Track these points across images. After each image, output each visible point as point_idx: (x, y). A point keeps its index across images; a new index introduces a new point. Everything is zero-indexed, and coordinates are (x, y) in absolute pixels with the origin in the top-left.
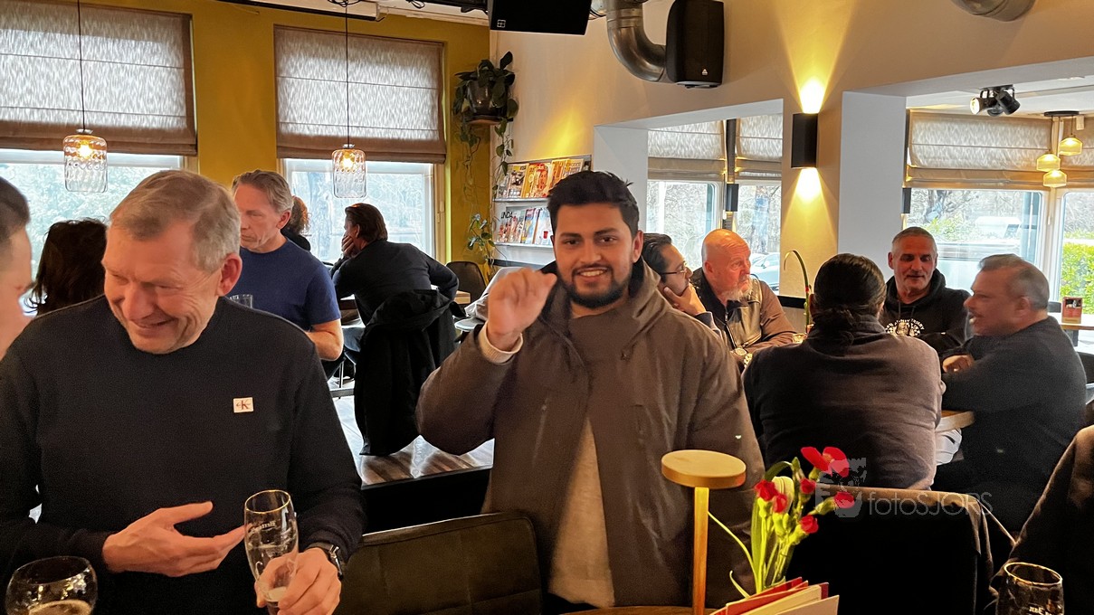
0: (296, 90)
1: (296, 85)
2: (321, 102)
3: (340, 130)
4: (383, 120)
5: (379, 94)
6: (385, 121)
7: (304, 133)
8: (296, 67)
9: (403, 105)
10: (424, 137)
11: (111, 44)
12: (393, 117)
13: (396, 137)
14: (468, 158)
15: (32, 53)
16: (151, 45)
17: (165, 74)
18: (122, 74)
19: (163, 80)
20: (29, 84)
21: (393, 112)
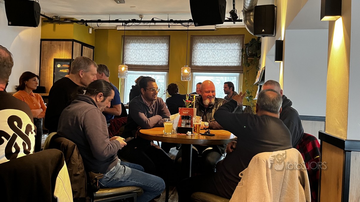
1: (197, 52)
2: (204, 56)
3: (209, 64)
5: (222, 52)
6: (223, 60)
7: (198, 65)
9: (229, 55)
10: (236, 65)
11: (153, 45)
12: (226, 59)
13: (226, 65)
14: (248, 71)
15: (136, 48)
16: (161, 44)
17: (164, 51)
18: (155, 52)
19: (163, 53)
20: (135, 56)
21: (226, 57)
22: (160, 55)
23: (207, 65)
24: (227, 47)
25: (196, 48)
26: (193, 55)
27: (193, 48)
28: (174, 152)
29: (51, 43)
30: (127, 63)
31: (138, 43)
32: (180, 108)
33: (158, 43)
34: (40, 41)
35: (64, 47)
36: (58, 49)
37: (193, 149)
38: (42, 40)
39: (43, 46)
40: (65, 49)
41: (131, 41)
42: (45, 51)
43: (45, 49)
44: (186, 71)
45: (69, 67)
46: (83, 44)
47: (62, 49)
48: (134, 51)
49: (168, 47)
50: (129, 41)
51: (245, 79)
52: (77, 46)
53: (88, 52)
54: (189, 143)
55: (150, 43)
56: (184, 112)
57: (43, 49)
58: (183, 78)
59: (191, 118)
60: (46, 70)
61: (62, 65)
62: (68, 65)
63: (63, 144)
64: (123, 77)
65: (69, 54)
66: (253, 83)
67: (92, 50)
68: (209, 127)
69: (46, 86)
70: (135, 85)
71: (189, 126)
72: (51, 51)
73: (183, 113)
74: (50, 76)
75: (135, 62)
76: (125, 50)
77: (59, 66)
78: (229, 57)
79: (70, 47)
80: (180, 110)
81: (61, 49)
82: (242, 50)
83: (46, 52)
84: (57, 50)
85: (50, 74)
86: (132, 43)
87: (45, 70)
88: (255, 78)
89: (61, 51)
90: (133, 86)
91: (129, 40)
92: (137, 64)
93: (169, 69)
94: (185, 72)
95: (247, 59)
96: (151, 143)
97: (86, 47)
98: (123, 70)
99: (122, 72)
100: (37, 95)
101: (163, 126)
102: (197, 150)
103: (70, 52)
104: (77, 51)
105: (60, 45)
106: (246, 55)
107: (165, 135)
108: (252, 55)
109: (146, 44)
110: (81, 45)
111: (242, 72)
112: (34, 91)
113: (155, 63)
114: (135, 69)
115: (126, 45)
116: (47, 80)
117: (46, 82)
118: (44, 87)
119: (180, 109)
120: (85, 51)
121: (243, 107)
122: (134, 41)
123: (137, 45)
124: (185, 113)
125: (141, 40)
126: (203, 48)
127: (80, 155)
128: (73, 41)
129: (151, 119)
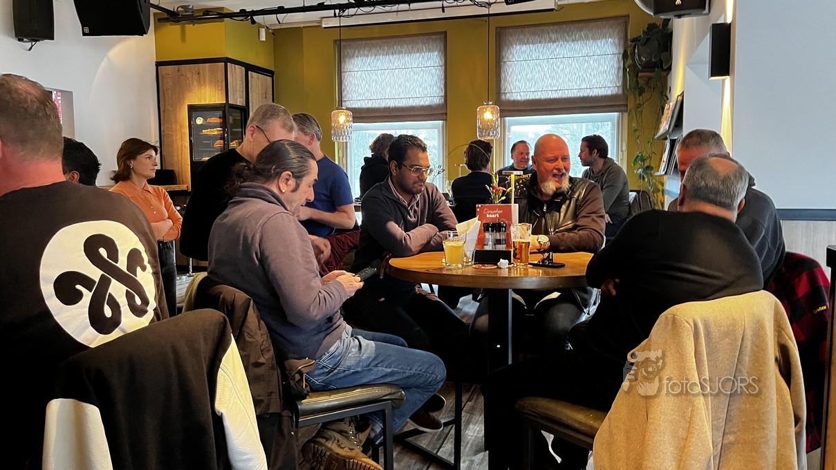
0: (513, 70)
1: (513, 66)
2: (530, 76)
3: (542, 94)
4: (576, 83)
5: (574, 64)
6: (578, 82)
7: (516, 99)
8: (513, 54)
9: (593, 70)
10: (609, 93)
11: (406, 57)
12: (584, 79)
13: (586, 95)
14: (639, 106)
15: (369, 69)
16: (427, 54)
17: (434, 71)
18: (412, 74)
19: (432, 74)
20: (367, 86)
21: (585, 76)
22: (426, 81)
23: (537, 97)
24: (585, 51)
25: (510, 57)
26: (503, 75)
27: (503, 58)
28: (468, 306)
29: (178, 71)
30: (349, 106)
31: (371, 56)
32: (480, 205)
33: (418, 52)
34: (155, 67)
35: (207, 78)
36: (195, 83)
37: (513, 299)
38: (158, 64)
39: (163, 77)
40: (211, 82)
41: (355, 51)
42: (167, 89)
43: (167, 83)
44: (488, 114)
45: (221, 123)
46: (249, 68)
47: (205, 82)
48: (364, 75)
49: (443, 61)
50: (350, 51)
51: (634, 125)
52: (236, 73)
53: (262, 85)
54: (504, 287)
55: (400, 52)
56: (489, 214)
57: (163, 86)
58: (482, 132)
59: (505, 227)
60: (172, 131)
61: (205, 119)
62: (220, 118)
63: (224, 299)
64: (343, 139)
65: (220, 92)
66: (654, 135)
67: (269, 79)
68: (550, 246)
69: (175, 169)
70: (371, 156)
71: (502, 247)
72: (181, 88)
73: (488, 216)
74: (182, 146)
75: (368, 102)
76: (343, 74)
77: (199, 121)
78: (591, 75)
79: (221, 76)
80: (478, 210)
81: (201, 83)
82: (625, 56)
83: (170, 92)
84: (193, 85)
85: (182, 141)
86: (357, 57)
87: (170, 133)
88: (658, 122)
89: (202, 87)
90: (366, 159)
91: (350, 49)
92: (373, 106)
93: (446, 113)
94: (485, 118)
95: (637, 76)
96: (417, 289)
97: (255, 74)
98: (341, 123)
99: (340, 127)
100: (158, 189)
101: (442, 250)
102: (522, 301)
103: (222, 87)
104: (236, 84)
105: (198, 73)
106: (633, 66)
107: (447, 270)
108: (649, 66)
109: (391, 56)
110: (244, 68)
111: (623, 108)
112: (151, 182)
113: (414, 100)
114: (369, 118)
115: (345, 62)
116: (178, 156)
117: (175, 159)
118: (173, 170)
119: (478, 207)
120: (254, 83)
121: (630, 193)
122: (362, 52)
123: (370, 60)
124: (491, 216)
125: (378, 48)
126: (528, 56)
127: (262, 322)
128: (226, 60)
129: (413, 233)
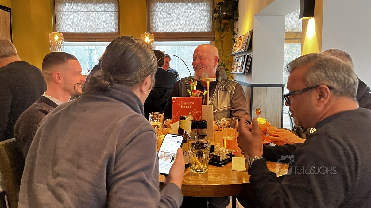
1: (156, 14)
2: (165, 20)
3: (172, 30)
4: (189, 25)
5: (188, 15)
9: (197, 18)
10: (206, 31)
11: (95, 5)
12: (193, 23)
13: (194, 31)
14: (222, 38)
15: (73, 10)
16: (107, 5)
17: (112, 14)
18: (99, 15)
20: (72, 20)
21: (193, 21)
22: (107, 19)
24: (193, 8)
25: (155, 9)
26: (151, 18)
27: (151, 9)
30: (61, 31)
33: (102, 3)
44: (147, 39)
51: (219, 47)
66: (230, 53)
67: (8, 13)
76: (56, 13)
78: (196, 21)
82: (214, 12)
86: (65, 3)
92: (76, 32)
95: (220, 22)
98: (56, 40)
99: (55, 43)
106: (219, 17)
108: (227, 18)
109: (86, 4)
111: (213, 39)
113: (101, 30)
114: (74, 38)
115: (57, 6)
122: (67, 0)
123: (73, 5)
126: (164, 9)
